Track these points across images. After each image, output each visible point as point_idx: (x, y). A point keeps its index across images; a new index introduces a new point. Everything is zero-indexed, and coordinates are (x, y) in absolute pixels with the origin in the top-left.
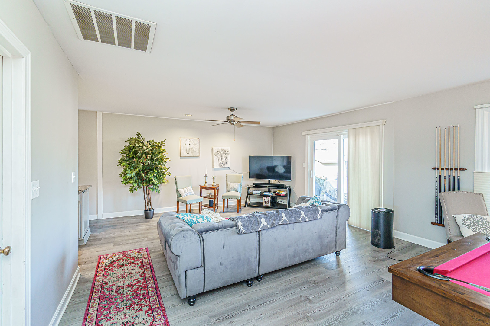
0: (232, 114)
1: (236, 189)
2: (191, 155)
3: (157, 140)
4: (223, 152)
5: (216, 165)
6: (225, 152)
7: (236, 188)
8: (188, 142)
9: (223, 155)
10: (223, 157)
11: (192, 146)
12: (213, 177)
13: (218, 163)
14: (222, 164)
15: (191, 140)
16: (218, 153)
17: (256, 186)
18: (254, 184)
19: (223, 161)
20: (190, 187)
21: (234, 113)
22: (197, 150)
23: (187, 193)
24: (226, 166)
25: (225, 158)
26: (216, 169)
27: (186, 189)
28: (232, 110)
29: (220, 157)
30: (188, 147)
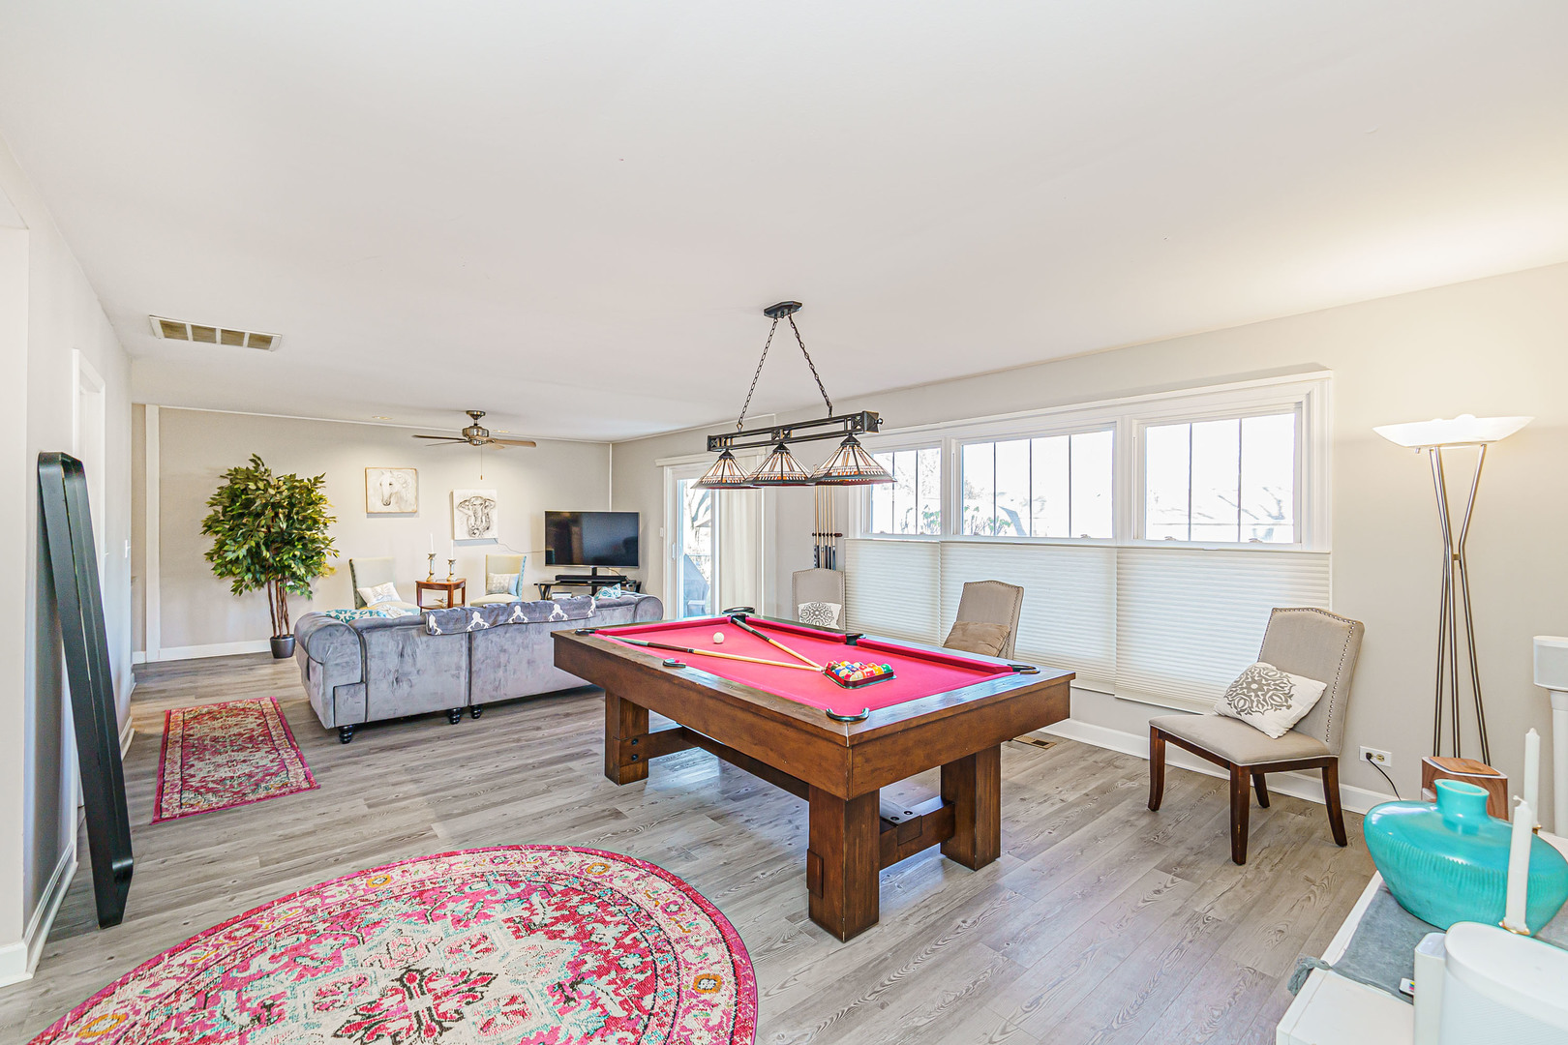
0: (476, 425)
1: (506, 589)
2: (392, 509)
3: (305, 475)
4: (478, 502)
5: (462, 533)
6: (486, 503)
7: (506, 585)
8: (387, 478)
9: (479, 508)
10: (480, 514)
11: (397, 487)
12: (450, 561)
13: (466, 529)
14: (476, 531)
15: (395, 473)
16: (467, 503)
17: (564, 581)
18: (557, 578)
19: (478, 523)
20: (391, 585)
21: (480, 422)
22: (410, 495)
23: (380, 597)
24: (488, 535)
25: (484, 518)
26: (460, 543)
27: (378, 589)
28: (476, 417)
29: (471, 513)
30: (387, 491)
